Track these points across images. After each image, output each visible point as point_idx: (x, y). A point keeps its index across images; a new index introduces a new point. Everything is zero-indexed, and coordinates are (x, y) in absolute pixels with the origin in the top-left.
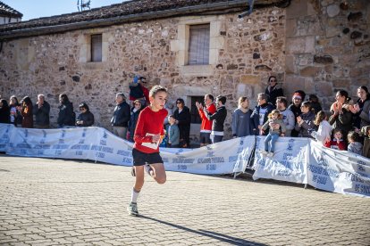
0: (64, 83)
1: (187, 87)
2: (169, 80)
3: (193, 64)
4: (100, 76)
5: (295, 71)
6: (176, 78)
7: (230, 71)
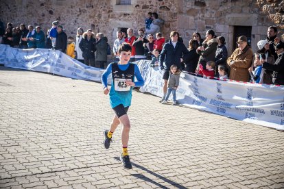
0: (43, 15)
1: (118, 22)
2: (107, 15)
3: (122, 4)
4: (65, 11)
5: (184, 12)
6: (111, 14)
7: (144, 10)
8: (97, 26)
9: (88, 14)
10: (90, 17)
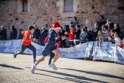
0: (12, 21)
1: (64, 22)
2: (56, 19)
3: (66, 12)
4: (27, 18)
5: (110, 14)
6: (59, 18)
7: (82, 14)
8: (50, 25)
9: (43, 19)
10: (45, 20)
